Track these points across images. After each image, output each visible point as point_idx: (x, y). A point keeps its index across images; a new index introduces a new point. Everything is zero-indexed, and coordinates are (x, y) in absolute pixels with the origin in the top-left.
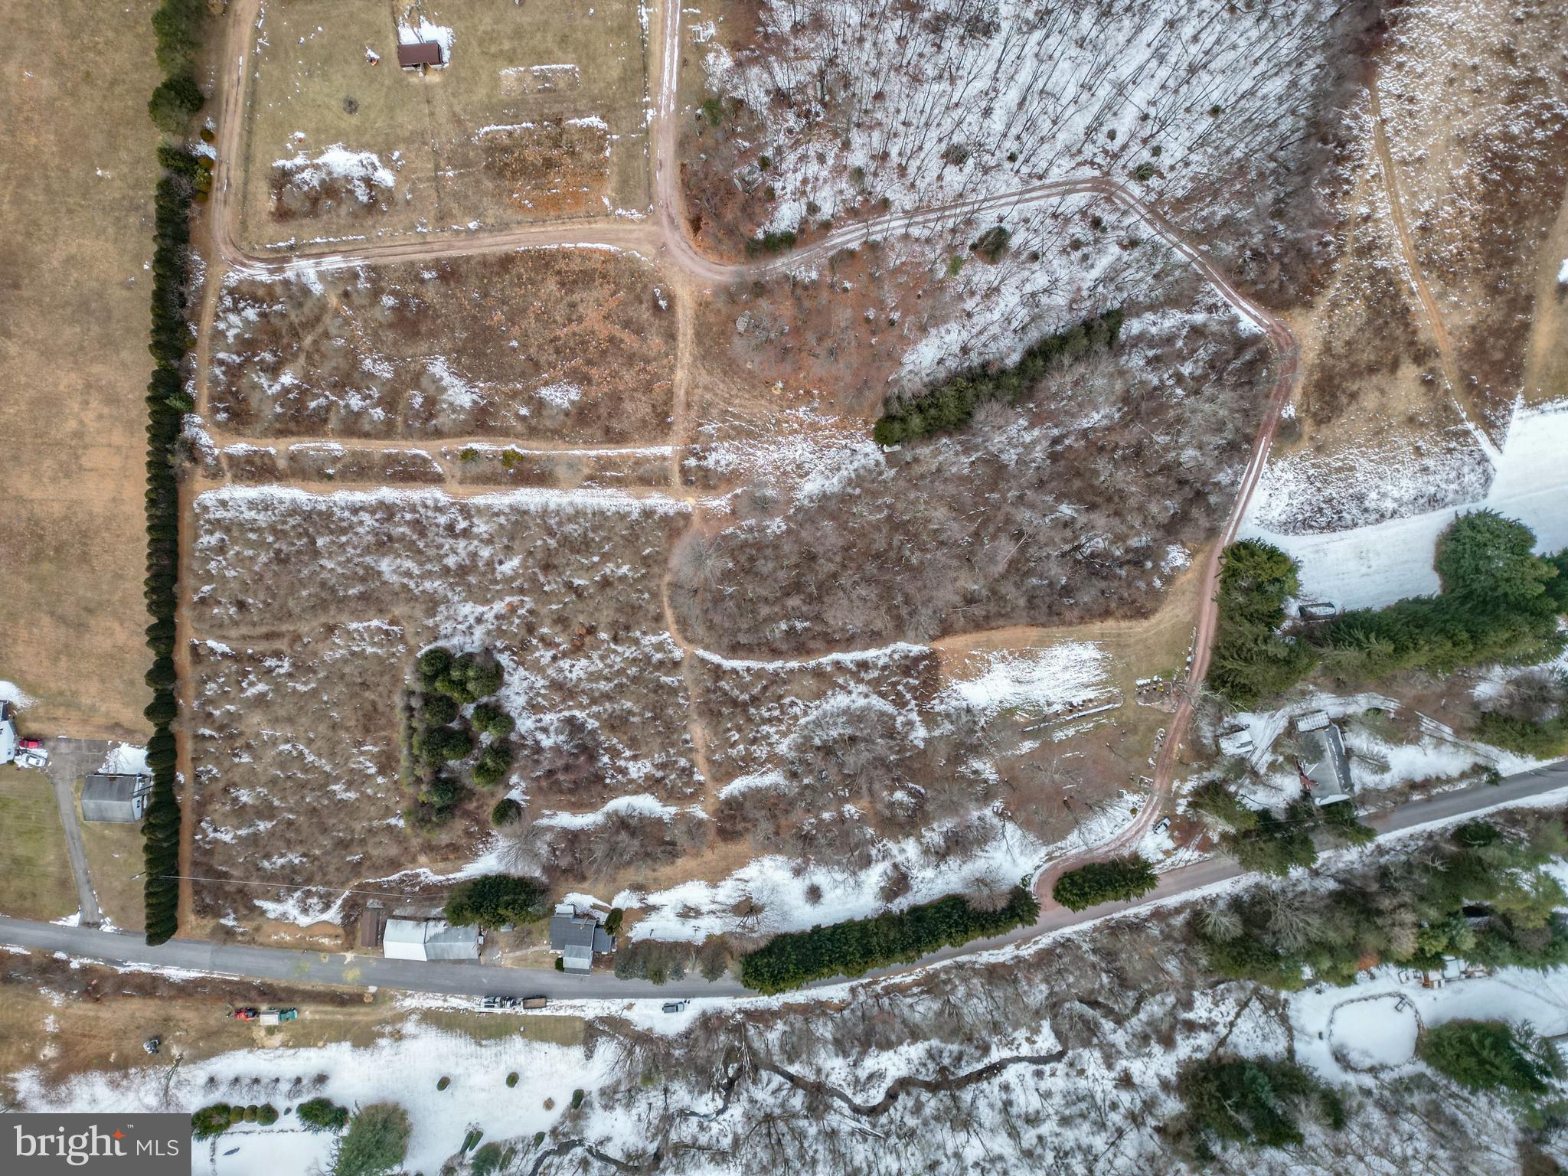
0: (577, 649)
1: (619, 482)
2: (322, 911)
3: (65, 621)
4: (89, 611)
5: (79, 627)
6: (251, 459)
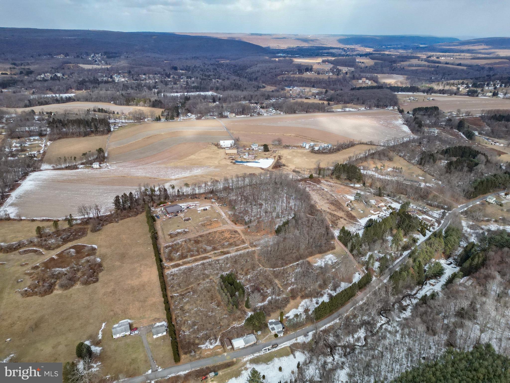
0: (246, 274)
1: (241, 250)
2: (215, 343)
3: (141, 301)
4: (147, 298)
5: (145, 301)
6: (175, 264)
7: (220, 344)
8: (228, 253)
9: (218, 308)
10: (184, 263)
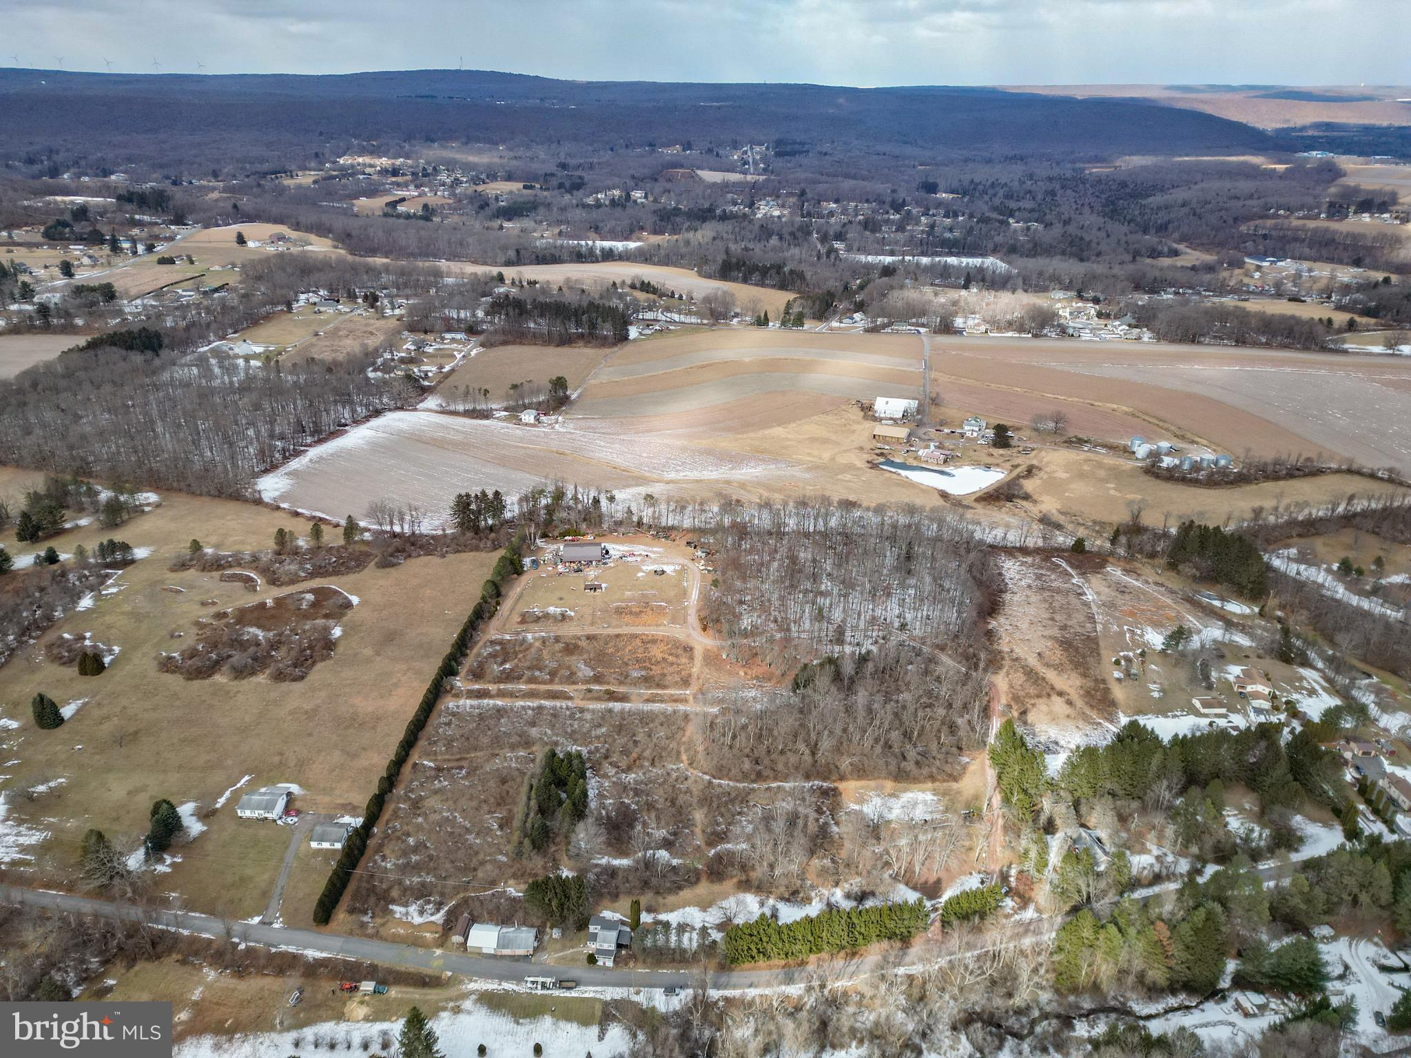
0: (629, 769)
1: (661, 701)
2: (432, 915)
3: (348, 753)
4: (364, 749)
5: (354, 756)
6: (478, 691)
7: (441, 922)
8: (624, 698)
9: (499, 833)
10: (501, 694)
